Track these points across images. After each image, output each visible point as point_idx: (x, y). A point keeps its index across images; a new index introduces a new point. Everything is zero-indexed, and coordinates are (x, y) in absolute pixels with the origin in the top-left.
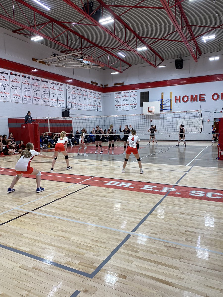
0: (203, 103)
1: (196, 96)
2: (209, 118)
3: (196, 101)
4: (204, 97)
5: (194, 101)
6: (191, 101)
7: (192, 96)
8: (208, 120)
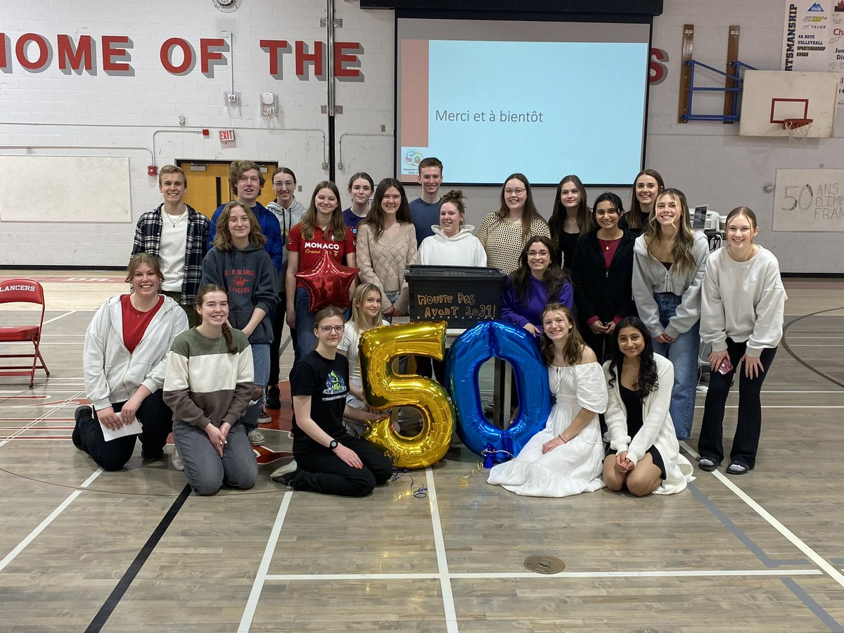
0: (119, 80)
1: (86, 41)
2: (154, 158)
3: (89, 66)
4: (123, 53)
5: (76, 66)
6: (62, 66)
7: (63, 41)
8: (150, 168)
